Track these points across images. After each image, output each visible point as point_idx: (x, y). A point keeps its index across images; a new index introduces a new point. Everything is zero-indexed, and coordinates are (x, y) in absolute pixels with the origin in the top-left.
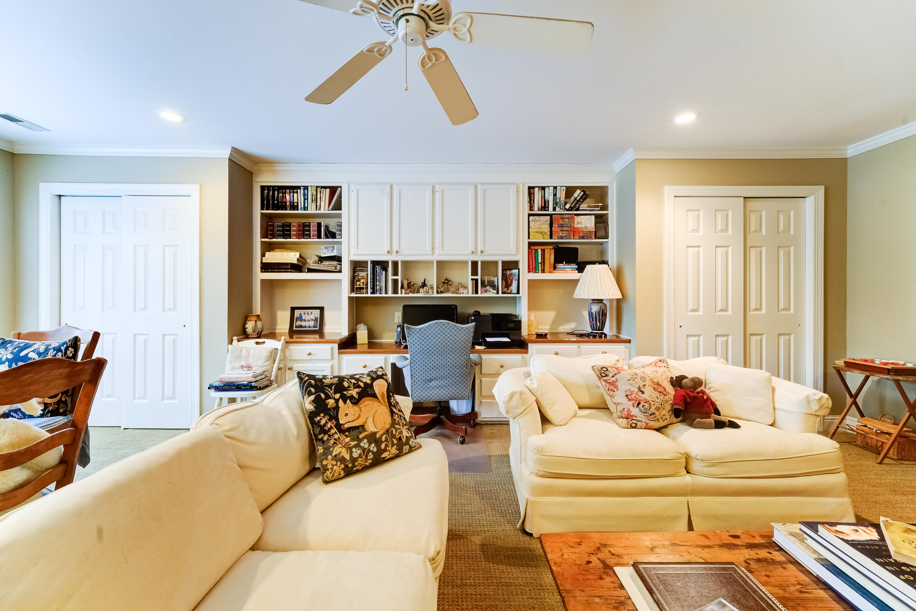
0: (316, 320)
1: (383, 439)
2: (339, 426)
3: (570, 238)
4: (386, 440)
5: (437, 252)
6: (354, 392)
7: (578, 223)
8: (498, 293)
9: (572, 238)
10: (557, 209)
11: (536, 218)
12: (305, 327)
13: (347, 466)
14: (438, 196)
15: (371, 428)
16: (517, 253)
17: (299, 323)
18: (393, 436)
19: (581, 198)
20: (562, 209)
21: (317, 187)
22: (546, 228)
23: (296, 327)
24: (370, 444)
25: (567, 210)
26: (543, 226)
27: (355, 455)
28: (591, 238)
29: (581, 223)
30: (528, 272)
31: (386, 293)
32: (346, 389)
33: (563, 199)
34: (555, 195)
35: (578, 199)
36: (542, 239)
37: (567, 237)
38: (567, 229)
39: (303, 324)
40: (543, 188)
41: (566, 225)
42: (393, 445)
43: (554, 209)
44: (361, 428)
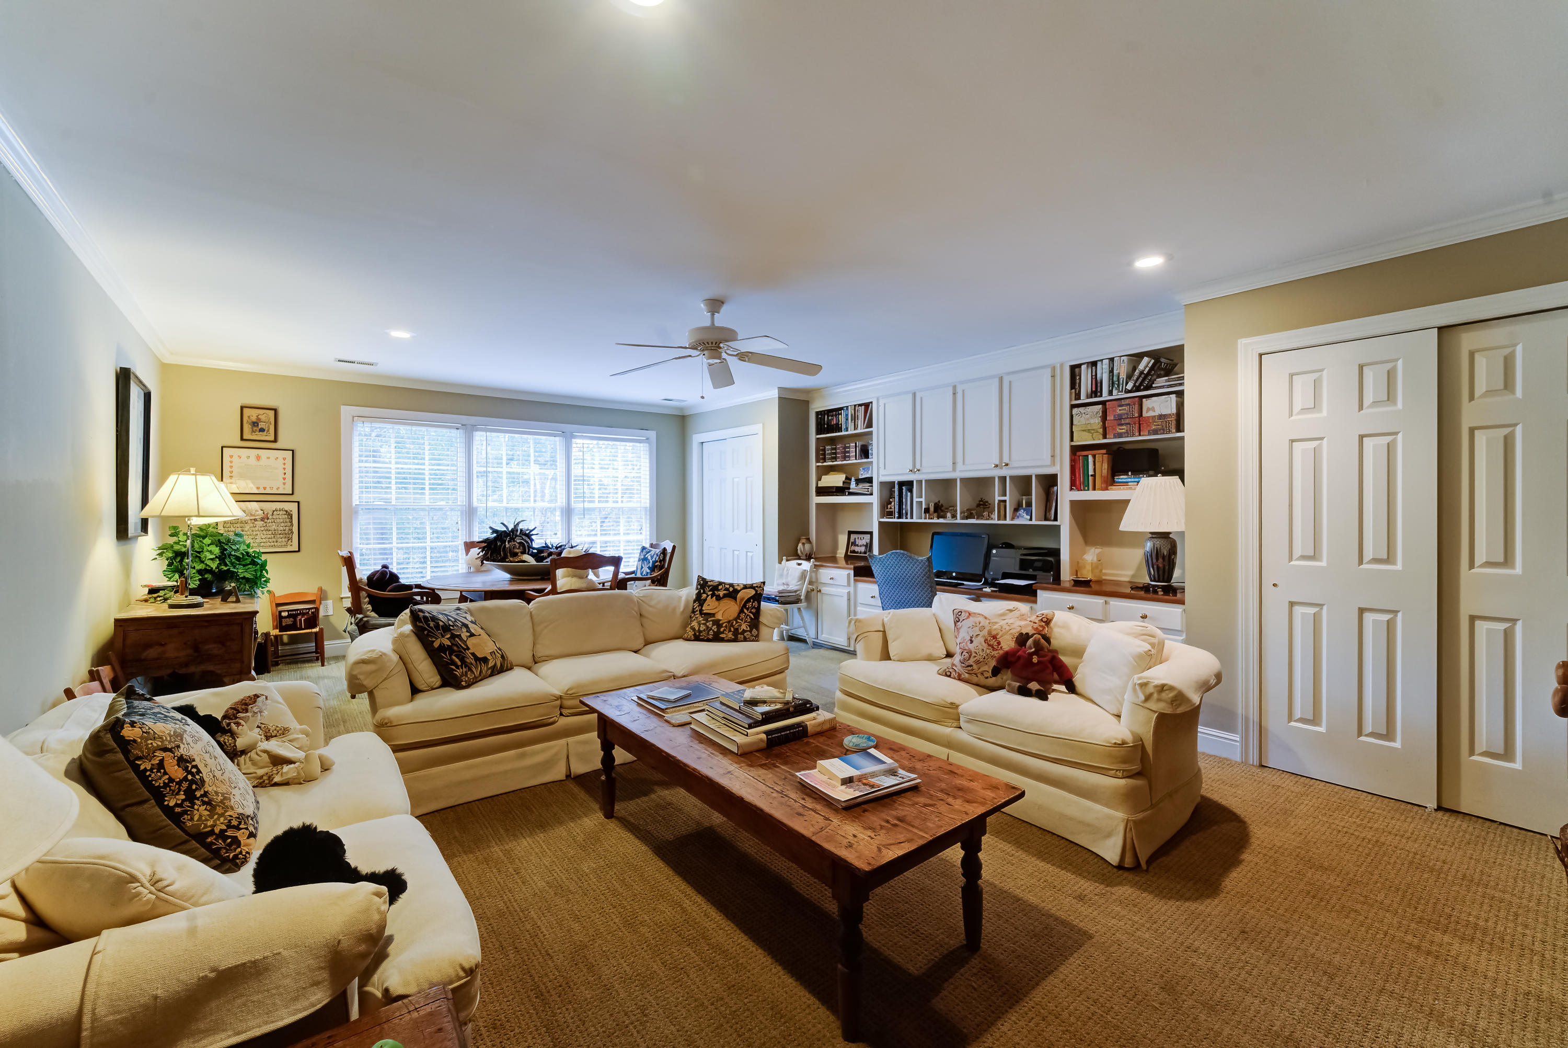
0: (866, 546)
1: (724, 625)
2: (701, 611)
3: (1133, 435)
4: (726, 626)
5: (960, 466)
6: (721, 593)
7: (1148, 410)
8: (1031, 519)
9: (1137, 434)
10: (1115, 392)
11: (1082, 409)
12: (857, 553)
13: (695, 634)
14: (959, 396)
15: (719, 616)
16: (1053, 463)
17: (853, 548)
18: (733, 626)
19: (1152, 369)
20: (1122, 391)
21: (855, 406)
22: (1097, 422)
23: (851, 552)
24: (713, 625)
25: (1130, 391)
26: (1092, 421)
27: (701, 629)
28: (1170, 432)
29: (1153, 409)
30: (1071, 489)
31: (912, 518)
32: (718, 590)
33: (1123, 376)
34: (1111, 371)
35: (1145, 372)
36: (1090, 440)
37: (1128, 433)
38: (1127, 421)
39: (857, 549)
40: (1094, 364)
41: (1126, 416)
42: (730, 631)
43: (1110, 393)
44: (713, 615)
